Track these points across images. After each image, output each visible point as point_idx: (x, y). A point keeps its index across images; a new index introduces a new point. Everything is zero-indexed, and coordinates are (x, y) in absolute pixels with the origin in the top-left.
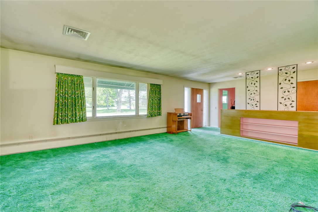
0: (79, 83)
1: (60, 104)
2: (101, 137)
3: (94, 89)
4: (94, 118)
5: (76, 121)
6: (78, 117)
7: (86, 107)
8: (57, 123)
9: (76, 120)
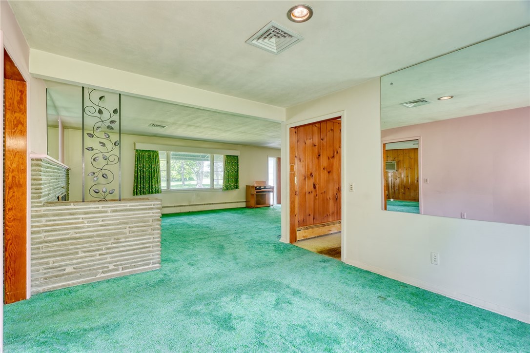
0: (155, 157)
1: (139, 177)
3: (168, 162)
4: (169, 191)
5: (152, 193)
6: (154, 189)
8: (137, 194)
9: (152, 191)
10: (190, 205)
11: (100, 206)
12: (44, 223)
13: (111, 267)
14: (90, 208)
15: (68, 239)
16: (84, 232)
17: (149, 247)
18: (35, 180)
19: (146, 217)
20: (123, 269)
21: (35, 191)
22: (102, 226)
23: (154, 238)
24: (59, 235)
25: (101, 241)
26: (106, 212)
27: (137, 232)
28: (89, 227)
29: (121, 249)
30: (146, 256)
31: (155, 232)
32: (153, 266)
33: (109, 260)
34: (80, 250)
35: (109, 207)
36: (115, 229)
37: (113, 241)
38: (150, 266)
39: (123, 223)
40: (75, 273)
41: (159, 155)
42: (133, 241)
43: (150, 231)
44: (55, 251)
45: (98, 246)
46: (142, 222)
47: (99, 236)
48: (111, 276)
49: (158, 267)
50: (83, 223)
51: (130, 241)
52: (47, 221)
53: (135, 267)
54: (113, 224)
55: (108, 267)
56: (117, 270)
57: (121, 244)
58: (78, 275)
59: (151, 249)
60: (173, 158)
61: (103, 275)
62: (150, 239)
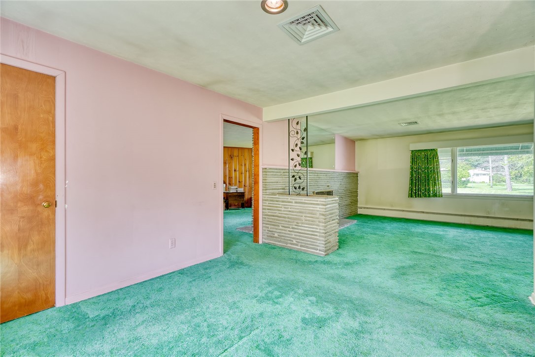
0: (433, 156)
1: (414, 179)
2: (463, 218)
3: (454, 161)
4: (454, 196)
5: (429, 196)
6: (432, 192)
7: (441, 182)
8: (411, 197)
9: (429, 195)
10: (488, 217)
11: (289, 198)
12: (267, 204)
13: (294, 242)
14: (284, 199)
15: (276, 216)
16: (282, 214)
17: (316, 235)
18: (264, 180)
19: (314, 210)
20: (301, 246)
21: (264, 186)
22: (290, 211)
23: (320, 229)
24: (272, 213)
25: (289, 222)
26: (292, 202)
27: (309, 221)
28: (284, 211)
29: (300, 231)
30: (315, 242)
31: (321, 224)
32: (320, 252)
33: (293, 236)
34: (280, 225)
35: (293, 199)
36: (296, 215)
37: (296, 224)
38: (318, 251)
39: (300, 212)
40: (278, 238)
41: (438, 154)
42: (306, 227)
43: (317, 223)
44: (270, 222)
45: (288, 224)
46: (311, 214)
47: (288, 218)
48: (294, 248)
49: (322, 254)
50: (281, 208)
51: (304, 227)
52: (269, 203)
53: (307, 247)
54: (295, 212)
55: (292, 241)
56: (297, 245)
57: (299, 227)
58: (279, 240)
59: (318, 237)
60: (460, 155)
61: (290, 245)
62: (316, 229)
